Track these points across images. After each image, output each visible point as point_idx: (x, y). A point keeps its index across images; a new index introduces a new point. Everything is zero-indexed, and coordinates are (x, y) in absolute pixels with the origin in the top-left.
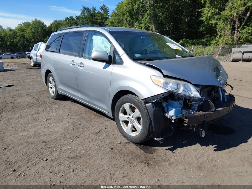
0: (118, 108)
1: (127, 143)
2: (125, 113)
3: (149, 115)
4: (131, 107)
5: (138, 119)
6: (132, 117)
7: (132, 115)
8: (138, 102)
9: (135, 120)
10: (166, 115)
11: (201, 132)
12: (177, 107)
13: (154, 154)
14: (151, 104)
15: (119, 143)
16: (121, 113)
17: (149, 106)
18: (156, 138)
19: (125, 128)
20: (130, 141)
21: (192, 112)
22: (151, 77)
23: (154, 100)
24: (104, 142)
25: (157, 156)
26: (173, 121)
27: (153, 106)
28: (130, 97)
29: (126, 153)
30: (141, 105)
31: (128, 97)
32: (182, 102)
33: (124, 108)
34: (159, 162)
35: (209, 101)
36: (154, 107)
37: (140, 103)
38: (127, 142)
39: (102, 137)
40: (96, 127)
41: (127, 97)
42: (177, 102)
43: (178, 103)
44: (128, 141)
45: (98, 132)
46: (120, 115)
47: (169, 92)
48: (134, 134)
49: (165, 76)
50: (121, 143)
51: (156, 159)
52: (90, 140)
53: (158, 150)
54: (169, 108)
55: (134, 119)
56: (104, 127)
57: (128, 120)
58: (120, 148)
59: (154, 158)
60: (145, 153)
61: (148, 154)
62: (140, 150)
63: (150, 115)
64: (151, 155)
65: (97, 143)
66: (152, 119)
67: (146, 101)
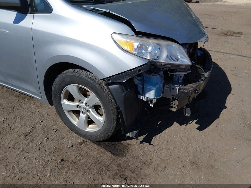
0: (58, 92)
1: (81, 143)
2: (71, 98)
3: (116, 104)
4: (80, 89)
5: (96, 108)
6: (84, 104)
7: (84, 102)
8: (93, 82)
9: (90, 110)
10: (142, 97)
11: (185, 110)
12: (157, 84)
13: (128, 156)
14: (118, 85)
15: (69, 148)
16: (64, 98)
17: (114, 89)
18: (129, 134)
19: (75, 121)
20: (87, 139)
21: (178, 87)
22: (112, 37)
23: (123, 78)
24: (43, 150)
25: (133, 157)
26: (151, 105)
27: (122, 88)
28: (77, 75)
29: (86, 165)
30: (99, 88)
31: (74, 74)
32: (161, 73)
33: (67, 91)
34: (139, 169)
35: (198, 66)
36: (123, 90)
37: (97, 84)
38: (82, 141)
39: (38, 140)
40: (25, 120)
41: (71, 74)
42: (157, 74)
43: (159, 76)
44: (83, 139)
45: (31, 131)
46: (62, 102)
47: (149, 63)
48: (91, 129)
49: (138, 34)
50: (72, 146)
51: (133, 166)
52: (19, 151)
53: (130, 144)
54: (147, 87)
55: (88, 107)
56: (39, 120)
57: (79, 109)
58: (73, 157)
59: (130, 164)
60: (114, 157)
61: (120, 158)
62: (106, 152)
63: (118, 104)
64: (124, 159)
65: (31, 154)
66: (122, 109)
67: (110, 81)
